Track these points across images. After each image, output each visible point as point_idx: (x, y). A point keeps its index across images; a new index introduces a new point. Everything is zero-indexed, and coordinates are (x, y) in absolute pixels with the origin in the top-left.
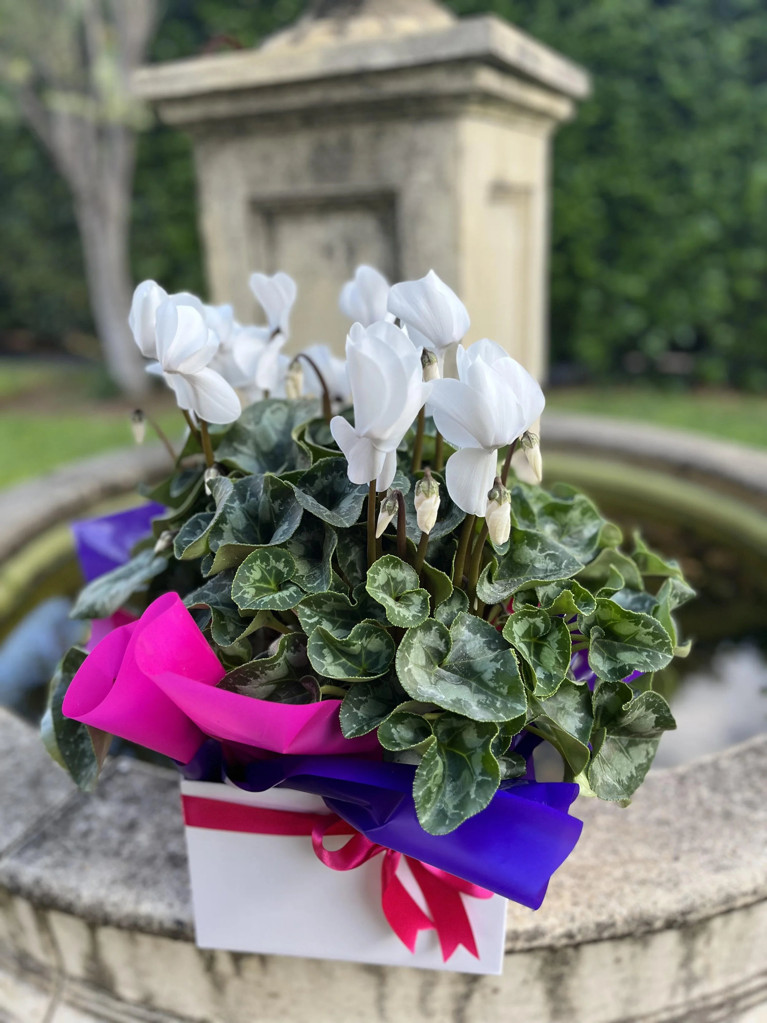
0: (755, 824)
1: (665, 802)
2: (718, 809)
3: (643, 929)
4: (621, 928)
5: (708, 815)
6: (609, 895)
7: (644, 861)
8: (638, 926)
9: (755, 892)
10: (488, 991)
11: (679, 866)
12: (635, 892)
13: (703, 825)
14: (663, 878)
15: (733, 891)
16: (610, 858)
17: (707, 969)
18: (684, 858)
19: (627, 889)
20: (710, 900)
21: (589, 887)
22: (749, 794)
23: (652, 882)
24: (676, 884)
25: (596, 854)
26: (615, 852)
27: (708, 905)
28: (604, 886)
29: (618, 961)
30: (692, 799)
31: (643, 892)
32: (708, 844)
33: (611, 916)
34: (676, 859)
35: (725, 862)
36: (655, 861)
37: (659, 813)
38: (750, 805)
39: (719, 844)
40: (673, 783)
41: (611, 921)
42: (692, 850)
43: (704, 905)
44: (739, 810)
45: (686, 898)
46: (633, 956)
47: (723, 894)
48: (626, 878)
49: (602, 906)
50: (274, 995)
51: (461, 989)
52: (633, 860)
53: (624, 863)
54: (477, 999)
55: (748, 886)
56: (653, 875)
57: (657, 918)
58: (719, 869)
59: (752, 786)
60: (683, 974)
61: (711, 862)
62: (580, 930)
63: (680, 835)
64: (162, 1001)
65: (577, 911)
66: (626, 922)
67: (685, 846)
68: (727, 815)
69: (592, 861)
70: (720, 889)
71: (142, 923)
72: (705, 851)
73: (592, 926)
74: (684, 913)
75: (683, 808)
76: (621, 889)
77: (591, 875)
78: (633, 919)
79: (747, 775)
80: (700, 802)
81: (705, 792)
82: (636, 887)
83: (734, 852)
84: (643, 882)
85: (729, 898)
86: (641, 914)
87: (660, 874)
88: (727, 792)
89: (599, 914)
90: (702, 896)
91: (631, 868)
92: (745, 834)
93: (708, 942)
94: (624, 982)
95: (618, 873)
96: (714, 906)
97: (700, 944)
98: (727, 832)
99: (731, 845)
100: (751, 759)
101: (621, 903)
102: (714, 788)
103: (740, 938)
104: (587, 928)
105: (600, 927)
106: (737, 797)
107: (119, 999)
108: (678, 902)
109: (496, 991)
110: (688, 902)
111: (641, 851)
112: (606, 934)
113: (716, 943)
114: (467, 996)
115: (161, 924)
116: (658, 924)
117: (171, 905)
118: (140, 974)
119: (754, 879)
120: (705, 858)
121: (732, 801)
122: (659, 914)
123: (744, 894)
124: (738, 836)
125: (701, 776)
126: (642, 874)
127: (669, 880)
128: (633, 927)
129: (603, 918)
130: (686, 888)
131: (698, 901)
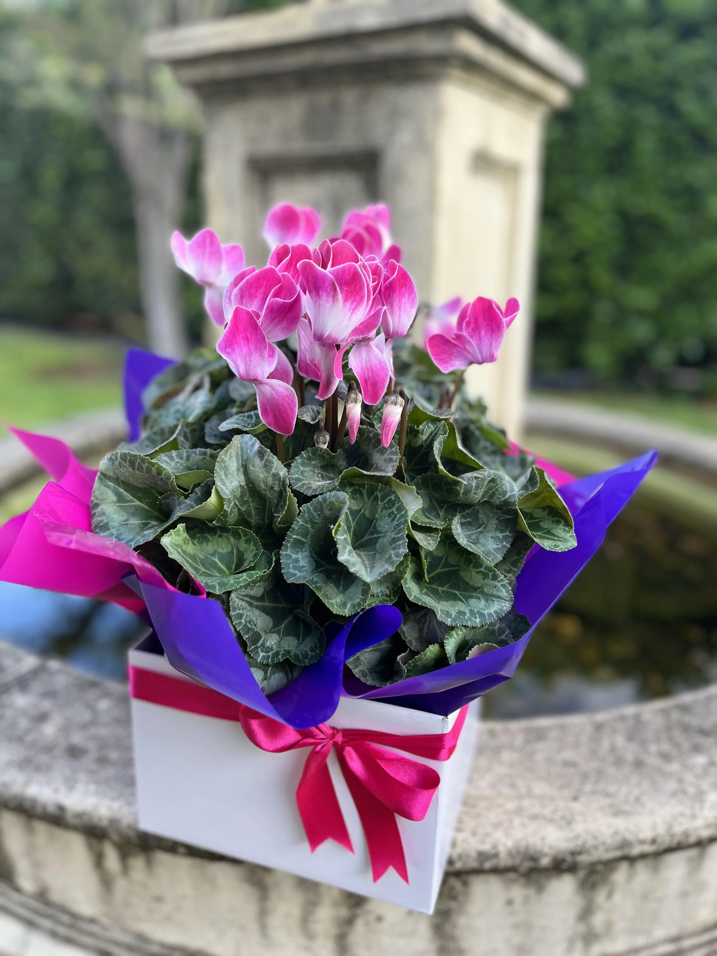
0: (666, 775)
1: (577, 745)
2: (630, 757)
3: (527, 865)
4: (504, 861)
5: (619, 761)
6: (497, 826)
7: (541, 798)
8: (523, 860)
9: (654, 841)
10: (371, 918)
11: (577, 806)
12: (524, 826)
13: (611, 770)
14: (557, 816)
15: (629, 837)
16: (507, 791)
17: (609, 925)
18: (583, 799)
19: (517, 821)
20: (604, 843)
21: (478, 816)
22: (666, 747)
23: (545, 818)
24: (569, 823)
25: (493, 786)
26: (513, 786)
27: (601, 848)
28: (493, 816)
29: (510, 903)
30: (606, 744)
31: (533, 826)
32: (612, 788)
33: (495, 846)
34: (575, 798)
35: (627, 808)
36: (552, 799)
37: (568, 755)
38: (666, 757)
39: (624, 790)
40: (589, 729)
41: (493, 852)
42: (594, 792)
43: (596, 847)
44: (652, 761)
45: (577, 837)
46: (526, 900)
47: (618, 839)
48: (519, 811)
49: (487, 835)
50: (159, 899)
51: (344, 912)
52: (529, 794)
53: (519, 797)
54: (360, 925)
55: (647, 834)
56: (547, 811)
57: (545, 855)
58: (618, 813)
59: (671, 740)
60: (582, 928)
61: (611, 806)
62: (460, 857)
63: (585, 777)
64: (56, 896)
65: (460, 837)
66: (510, 854)
67: (588, 787)
68: (639, 764)
69: (488, 792)
70: (616, 833)
71: (27, 805)
72: (607, 795)
73: (474, 854)
74: (573, 853)
75: (594, 753)
76: (511, 821)
77: (482, 804)
78: (518, 852)
79: (668, 729)
80: (613, 749)
81: (620, 740)
82: (526, 821)
83: (638, 799)
84: (535, 817)
85: (625, 844)
86: (527, 848)
87: (555, 811)
88: (643, 743)
89: (483, 842)
90: (595, 838)
91: (526, 803)
92: (653, 783)
93: (610, 895)
94: (516, 926)
95: (511, 805)
96: (607, 851)
97: (600, 897)
98: (634, 779)
99: (636, 792)
100: (675, 716)
101: (507, 834)
102: (630, 737)
103: (645, 896)
104: (468, 856)
105: (482, 856)
106: (653, 748)
107: (18, 889)
108: (568, 840)
109: (379, 919)
110: (580, 842)
111: (539, 788)
112: (488, 865)
113: (617, 897)
114: (350, 922)
115: (44, 808)
116: (545, 862)
117: (56, 790)
118: (37, 865)
119: (654, 828)
120: (605, 801)
121: (646, 752)
122: (546, 850)
123: (642, 842)
124: (646, 784)
125: (620, 726)
126: (536, 809)
127: (563, 818)
128: (517, 861)
129: (486, 847)
130: (579, 827)
131: (590, 843)
